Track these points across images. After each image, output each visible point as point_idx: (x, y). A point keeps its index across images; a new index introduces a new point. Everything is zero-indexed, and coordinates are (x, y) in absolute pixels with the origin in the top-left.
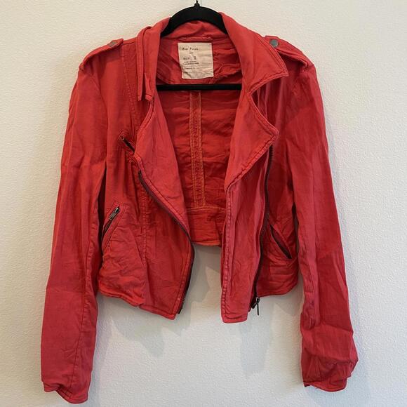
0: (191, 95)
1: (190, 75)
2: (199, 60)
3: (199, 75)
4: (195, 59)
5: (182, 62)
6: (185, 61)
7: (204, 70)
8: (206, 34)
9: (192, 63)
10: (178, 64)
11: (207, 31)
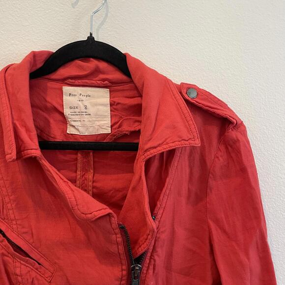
0: (79, 155)
1: (78, 130)
2: (91, 110)
3: (91, 129)
4: (86, 108)
5: (67, 112)
6: (72, 110)
7: (98, 123)
8: (102, 76)
9: (81, 114)
10: (62, 114)
11: (103, 73)
